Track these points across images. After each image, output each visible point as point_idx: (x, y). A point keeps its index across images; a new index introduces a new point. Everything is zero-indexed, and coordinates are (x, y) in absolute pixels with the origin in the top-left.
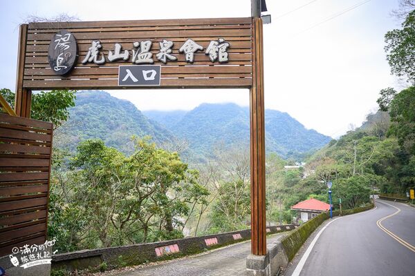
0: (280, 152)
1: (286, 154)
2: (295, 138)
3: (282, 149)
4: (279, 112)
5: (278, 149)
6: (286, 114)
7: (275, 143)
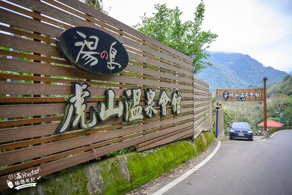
0: (242, 85)
1: (247, 86)
2: (254, 74)
3: (244, 83)
4: (241, 55)
5: (241, 83)
6: (247, 56)
7: (238, 79)
